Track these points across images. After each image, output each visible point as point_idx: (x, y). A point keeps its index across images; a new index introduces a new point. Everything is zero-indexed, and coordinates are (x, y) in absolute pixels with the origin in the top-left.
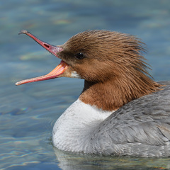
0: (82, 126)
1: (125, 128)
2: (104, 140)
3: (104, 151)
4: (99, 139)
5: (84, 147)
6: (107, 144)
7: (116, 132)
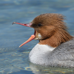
0: (44, 53)
1: (63, 54)
2: (54, 59)
3: (54, 64)
4: (52, 59)
5: (45, 62)
6: (56, 61)
7: (60, 56)
